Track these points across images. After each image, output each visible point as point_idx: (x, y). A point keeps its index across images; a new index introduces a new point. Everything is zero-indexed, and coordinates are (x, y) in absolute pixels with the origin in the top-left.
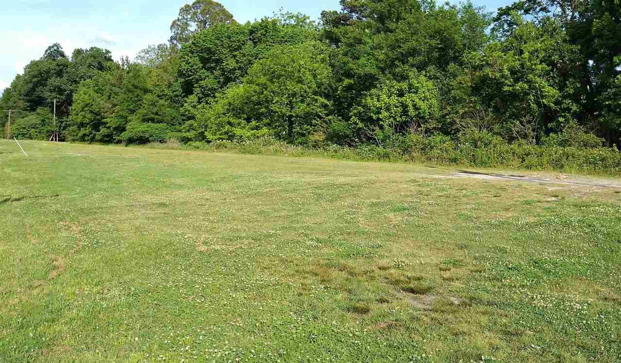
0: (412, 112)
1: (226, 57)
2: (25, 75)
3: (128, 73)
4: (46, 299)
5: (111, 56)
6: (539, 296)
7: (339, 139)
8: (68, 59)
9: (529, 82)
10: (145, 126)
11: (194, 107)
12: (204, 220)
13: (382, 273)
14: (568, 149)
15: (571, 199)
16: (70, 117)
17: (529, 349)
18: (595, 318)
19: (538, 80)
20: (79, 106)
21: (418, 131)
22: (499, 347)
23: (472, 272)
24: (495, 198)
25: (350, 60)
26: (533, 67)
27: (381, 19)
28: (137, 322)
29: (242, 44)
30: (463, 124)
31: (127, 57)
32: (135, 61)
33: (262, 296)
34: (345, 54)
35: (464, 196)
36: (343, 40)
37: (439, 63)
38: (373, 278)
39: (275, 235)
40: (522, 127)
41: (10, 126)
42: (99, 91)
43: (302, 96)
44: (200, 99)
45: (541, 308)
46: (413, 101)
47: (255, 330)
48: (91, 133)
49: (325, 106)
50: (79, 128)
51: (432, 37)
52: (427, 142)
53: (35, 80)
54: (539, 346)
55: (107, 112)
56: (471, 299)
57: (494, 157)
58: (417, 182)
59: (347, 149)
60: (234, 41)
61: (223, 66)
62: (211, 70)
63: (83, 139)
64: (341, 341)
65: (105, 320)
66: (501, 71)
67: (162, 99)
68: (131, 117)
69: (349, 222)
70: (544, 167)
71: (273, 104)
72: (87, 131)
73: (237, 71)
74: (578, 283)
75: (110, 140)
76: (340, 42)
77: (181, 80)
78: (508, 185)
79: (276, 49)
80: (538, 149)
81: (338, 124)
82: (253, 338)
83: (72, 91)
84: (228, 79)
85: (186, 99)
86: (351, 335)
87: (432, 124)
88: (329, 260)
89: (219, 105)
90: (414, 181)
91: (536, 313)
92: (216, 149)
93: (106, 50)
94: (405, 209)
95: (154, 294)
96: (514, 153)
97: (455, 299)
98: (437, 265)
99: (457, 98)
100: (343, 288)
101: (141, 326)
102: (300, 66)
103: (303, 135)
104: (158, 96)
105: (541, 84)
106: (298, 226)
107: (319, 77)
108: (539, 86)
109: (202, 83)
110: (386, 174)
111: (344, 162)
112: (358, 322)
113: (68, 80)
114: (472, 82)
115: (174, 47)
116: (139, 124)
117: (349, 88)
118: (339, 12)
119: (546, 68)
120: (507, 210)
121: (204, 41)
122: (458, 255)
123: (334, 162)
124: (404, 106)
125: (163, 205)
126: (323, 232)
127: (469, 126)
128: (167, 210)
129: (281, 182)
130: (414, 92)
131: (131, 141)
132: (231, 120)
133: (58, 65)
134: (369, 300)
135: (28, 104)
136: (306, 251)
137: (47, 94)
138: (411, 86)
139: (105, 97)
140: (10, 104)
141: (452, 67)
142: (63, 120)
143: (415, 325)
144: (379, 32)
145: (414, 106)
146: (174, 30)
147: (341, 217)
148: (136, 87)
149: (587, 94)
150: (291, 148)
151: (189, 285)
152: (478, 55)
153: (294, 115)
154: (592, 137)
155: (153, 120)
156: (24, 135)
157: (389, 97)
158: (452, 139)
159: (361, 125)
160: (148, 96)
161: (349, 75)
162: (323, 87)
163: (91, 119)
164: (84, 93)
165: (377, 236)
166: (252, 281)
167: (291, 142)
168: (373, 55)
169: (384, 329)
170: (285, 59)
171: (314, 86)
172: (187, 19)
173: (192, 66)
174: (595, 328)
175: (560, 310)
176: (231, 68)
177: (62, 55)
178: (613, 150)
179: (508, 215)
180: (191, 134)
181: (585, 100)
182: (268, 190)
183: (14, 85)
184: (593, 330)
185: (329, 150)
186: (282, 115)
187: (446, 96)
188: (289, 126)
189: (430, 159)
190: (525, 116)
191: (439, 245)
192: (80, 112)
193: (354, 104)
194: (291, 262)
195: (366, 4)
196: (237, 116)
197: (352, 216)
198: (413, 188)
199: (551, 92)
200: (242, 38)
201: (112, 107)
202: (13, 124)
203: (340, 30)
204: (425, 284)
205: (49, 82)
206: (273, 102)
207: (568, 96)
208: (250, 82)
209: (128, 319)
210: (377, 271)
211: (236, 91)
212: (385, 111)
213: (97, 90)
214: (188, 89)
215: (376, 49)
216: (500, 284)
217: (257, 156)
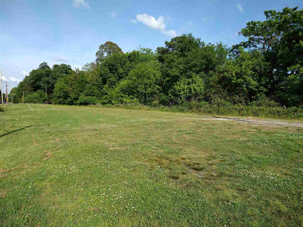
0: (193, 92)
1: (119, 68)
2: (30, 76)
3: (79, 75)
4: (40, 170)
5: (71, 68)
6: (252, 173)
7: (164, 103)
8: (51, 69)
9: (244, 79)
10: (87, 98)
11: (107, 89)
12: (112, 136)
13: (183, 161)
14: (260, 108)
15: (264, 130)
16: (54, 94)
17: (251, 198)
18: (282, 183)
19: (248, 77)
20: (58, 89)
21: (195, 100)
22: (237, 196)
23: (220, 161)
24: (228, 129)
25: (169, 69)
26: (247, 72)
27: (182, 51)
28: (83, 181)
29: (125, 62)
30: (214, 97)
31: (78, 68)
32: (82, 70)
33: (135, 170)
34: (167, 67)
35: (215, 128)
36: (166, 60)
37: (205, 71)
38: (179, 163)
39: (140, 144)
40: (239, 98)
41: (24, 97)
42: (67, 83)
43: (150, 85)
44: (109, 86)
45: (254, 178)
46: (194, 87)
47: (132, 186)
48: (63, 101)
49: (159, 89)
50: (58, 98)
51: (203, 59)
52: (199, 104)
53: (36, 78)
54: (256, 196)
55: (70, 92)
56: (222, 173)
57: (227, 111)
58: (196, 122)
59: (167, 107)
60: (122, 61)
61: (118, 72)
62: (113, 73)
63: (60, 103)
64: (168, 192)
65: (68, 180)
66: (232, 74)
67: (94, 86)
68: (81, 94)
69: (169, 139)
70: (249, 115)
71: (139, 88)
72: (62, 100)
73: (124, 74)
74: (270, 167)
75: (72, 104)
76: (165, 61)
77: (101, 78)
78: (234, 124)
79: (140, 64)
80: (247, 107)
81: (164, 97)
82: (131, 190)
83: (54, 83)
84: (120, 78)
85: (104, 86)
86: (172, 189)
87: (201, 97)
88: (161, 155)
89: (117, 89)
90: (195, 121)
91: (252, 181)
92: (116, 107)
93: (68, 65)
94: (191, 133)
95: (91, 168)
96: (235, 109)
97: (214, 173)
98: (205, 158)
99: (212, 85)
100: (167, 167)
101: (84, 183)
102: (149, 72)
103: (150, 101)
104: (92, 85)
105: (250, 80)
106: (150, 139)
107: (156, 76)
108: (249, 80)
109: (110, 79)
110: (183, 118)
111: (166, 113)
112: (174, 183)
113: (52, 78)
114: (218, 79)
115: (98, 64)
116: (84, 97)
117: (168, 81)
118: (164, 48)
119: (252, 72)
120: (234, 134)
121: (110, 61)
122: (214, 153)
123: (162, 112)
124: (190, 89)
125: (95, 130)
126: (159, 143)
127: (216, 97)
128: (97, 132)
129: (142, 121)
130: (194, 83)
131: (81, 104)
132: (122, 95)
133: (47, 72)
134: (178, 173)
135: (33, 88)
136: (153, 151)
137: (42, 84)
138: (193, 80)
139: (69, 85)
140: (23, 88)
141: (211, 72)
142: (50, 95)
143: (198, 185)
144: (180, 57)
145: (194, 89)
146: (97, 56)
147: (165, 136)
148: (83, 81)
149: (271, 84)
150: (146, 107)
151: (106, 165)
152: (222, 67)
153: (147, 93)
154: (273, 102)
155: (90, 95)
156: (31, 102)
157: (184, 85)
158: (209, 103)
159: (173, 97)
160: (88, 85)
161: (168, 76)
162: (158, 81)
163: (63, 95)
164: (59, 84)
165: (180, 145)
166: (131, 164)
167: (145, 104)
168: (178, 67)
169: (185, 187)
170: (143, 69)
171: (154, 80)
172: (103, 51)
173: (106, 72)
174: (282, 188)
175: (264, 179)
176: (121, 73)
177: (48, 67)
178: (284, 108)
179: (235, 137)
180: (106, 101)
181: (270, 87)
182: (137, 124)
183: (25, 80)
184: (282, 189)
185: (160, 108)
186: (142, 93)
187: (208, 85)
188: (145, 98)
189: (200, 112)
190: (241, 93)
191: (206, 149)
192: (58, 92)
193: (170, 88)
194: (147, 155)
195: (175, 44)
196: (124, 93)
197: (170, 136)
198: (194, 124)
199: (254, 83)
200: (125, 59)
201: (73, 90)
202: (25, 97)
203: (165, 56)
204: (201, 166)
205: (43, 79)
206: (139, 87)
207: (262, 85)
208: (130, 79)
209: (79, 180)
210: (181, 160)
211: (124, 83)
212: (182, 91)
213: (65, 83)
214: (104, 82)
215: (179, 64)
216: (233, 167)
217: (133, 110)
